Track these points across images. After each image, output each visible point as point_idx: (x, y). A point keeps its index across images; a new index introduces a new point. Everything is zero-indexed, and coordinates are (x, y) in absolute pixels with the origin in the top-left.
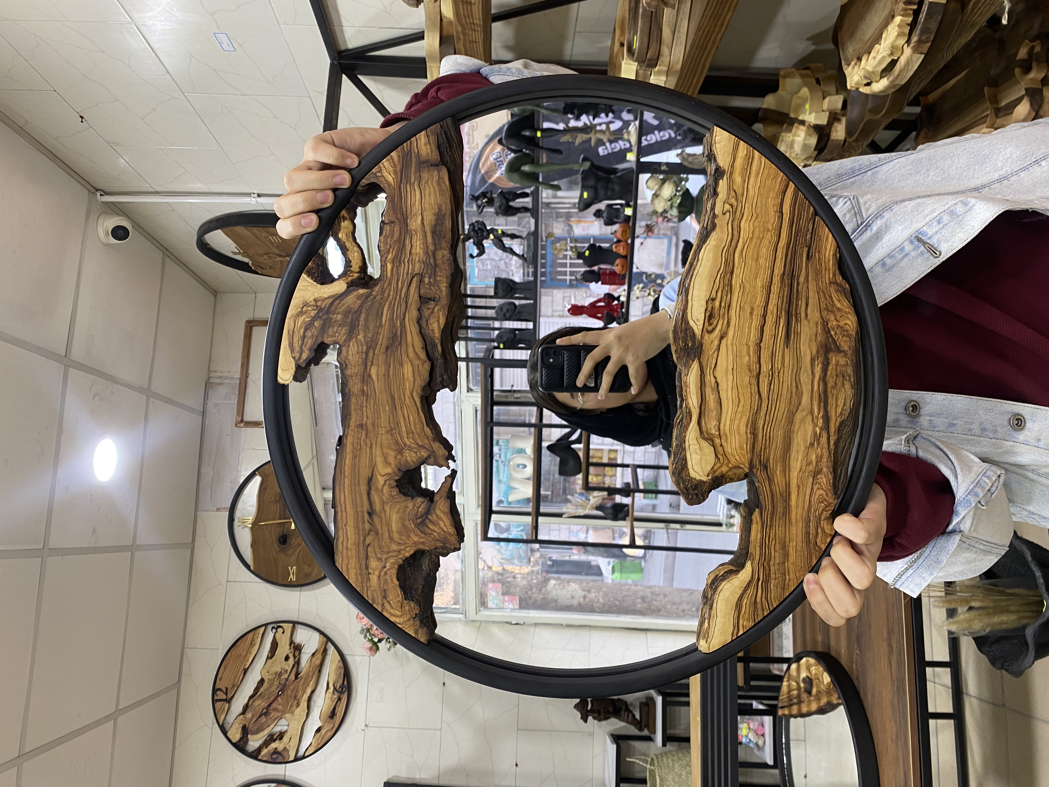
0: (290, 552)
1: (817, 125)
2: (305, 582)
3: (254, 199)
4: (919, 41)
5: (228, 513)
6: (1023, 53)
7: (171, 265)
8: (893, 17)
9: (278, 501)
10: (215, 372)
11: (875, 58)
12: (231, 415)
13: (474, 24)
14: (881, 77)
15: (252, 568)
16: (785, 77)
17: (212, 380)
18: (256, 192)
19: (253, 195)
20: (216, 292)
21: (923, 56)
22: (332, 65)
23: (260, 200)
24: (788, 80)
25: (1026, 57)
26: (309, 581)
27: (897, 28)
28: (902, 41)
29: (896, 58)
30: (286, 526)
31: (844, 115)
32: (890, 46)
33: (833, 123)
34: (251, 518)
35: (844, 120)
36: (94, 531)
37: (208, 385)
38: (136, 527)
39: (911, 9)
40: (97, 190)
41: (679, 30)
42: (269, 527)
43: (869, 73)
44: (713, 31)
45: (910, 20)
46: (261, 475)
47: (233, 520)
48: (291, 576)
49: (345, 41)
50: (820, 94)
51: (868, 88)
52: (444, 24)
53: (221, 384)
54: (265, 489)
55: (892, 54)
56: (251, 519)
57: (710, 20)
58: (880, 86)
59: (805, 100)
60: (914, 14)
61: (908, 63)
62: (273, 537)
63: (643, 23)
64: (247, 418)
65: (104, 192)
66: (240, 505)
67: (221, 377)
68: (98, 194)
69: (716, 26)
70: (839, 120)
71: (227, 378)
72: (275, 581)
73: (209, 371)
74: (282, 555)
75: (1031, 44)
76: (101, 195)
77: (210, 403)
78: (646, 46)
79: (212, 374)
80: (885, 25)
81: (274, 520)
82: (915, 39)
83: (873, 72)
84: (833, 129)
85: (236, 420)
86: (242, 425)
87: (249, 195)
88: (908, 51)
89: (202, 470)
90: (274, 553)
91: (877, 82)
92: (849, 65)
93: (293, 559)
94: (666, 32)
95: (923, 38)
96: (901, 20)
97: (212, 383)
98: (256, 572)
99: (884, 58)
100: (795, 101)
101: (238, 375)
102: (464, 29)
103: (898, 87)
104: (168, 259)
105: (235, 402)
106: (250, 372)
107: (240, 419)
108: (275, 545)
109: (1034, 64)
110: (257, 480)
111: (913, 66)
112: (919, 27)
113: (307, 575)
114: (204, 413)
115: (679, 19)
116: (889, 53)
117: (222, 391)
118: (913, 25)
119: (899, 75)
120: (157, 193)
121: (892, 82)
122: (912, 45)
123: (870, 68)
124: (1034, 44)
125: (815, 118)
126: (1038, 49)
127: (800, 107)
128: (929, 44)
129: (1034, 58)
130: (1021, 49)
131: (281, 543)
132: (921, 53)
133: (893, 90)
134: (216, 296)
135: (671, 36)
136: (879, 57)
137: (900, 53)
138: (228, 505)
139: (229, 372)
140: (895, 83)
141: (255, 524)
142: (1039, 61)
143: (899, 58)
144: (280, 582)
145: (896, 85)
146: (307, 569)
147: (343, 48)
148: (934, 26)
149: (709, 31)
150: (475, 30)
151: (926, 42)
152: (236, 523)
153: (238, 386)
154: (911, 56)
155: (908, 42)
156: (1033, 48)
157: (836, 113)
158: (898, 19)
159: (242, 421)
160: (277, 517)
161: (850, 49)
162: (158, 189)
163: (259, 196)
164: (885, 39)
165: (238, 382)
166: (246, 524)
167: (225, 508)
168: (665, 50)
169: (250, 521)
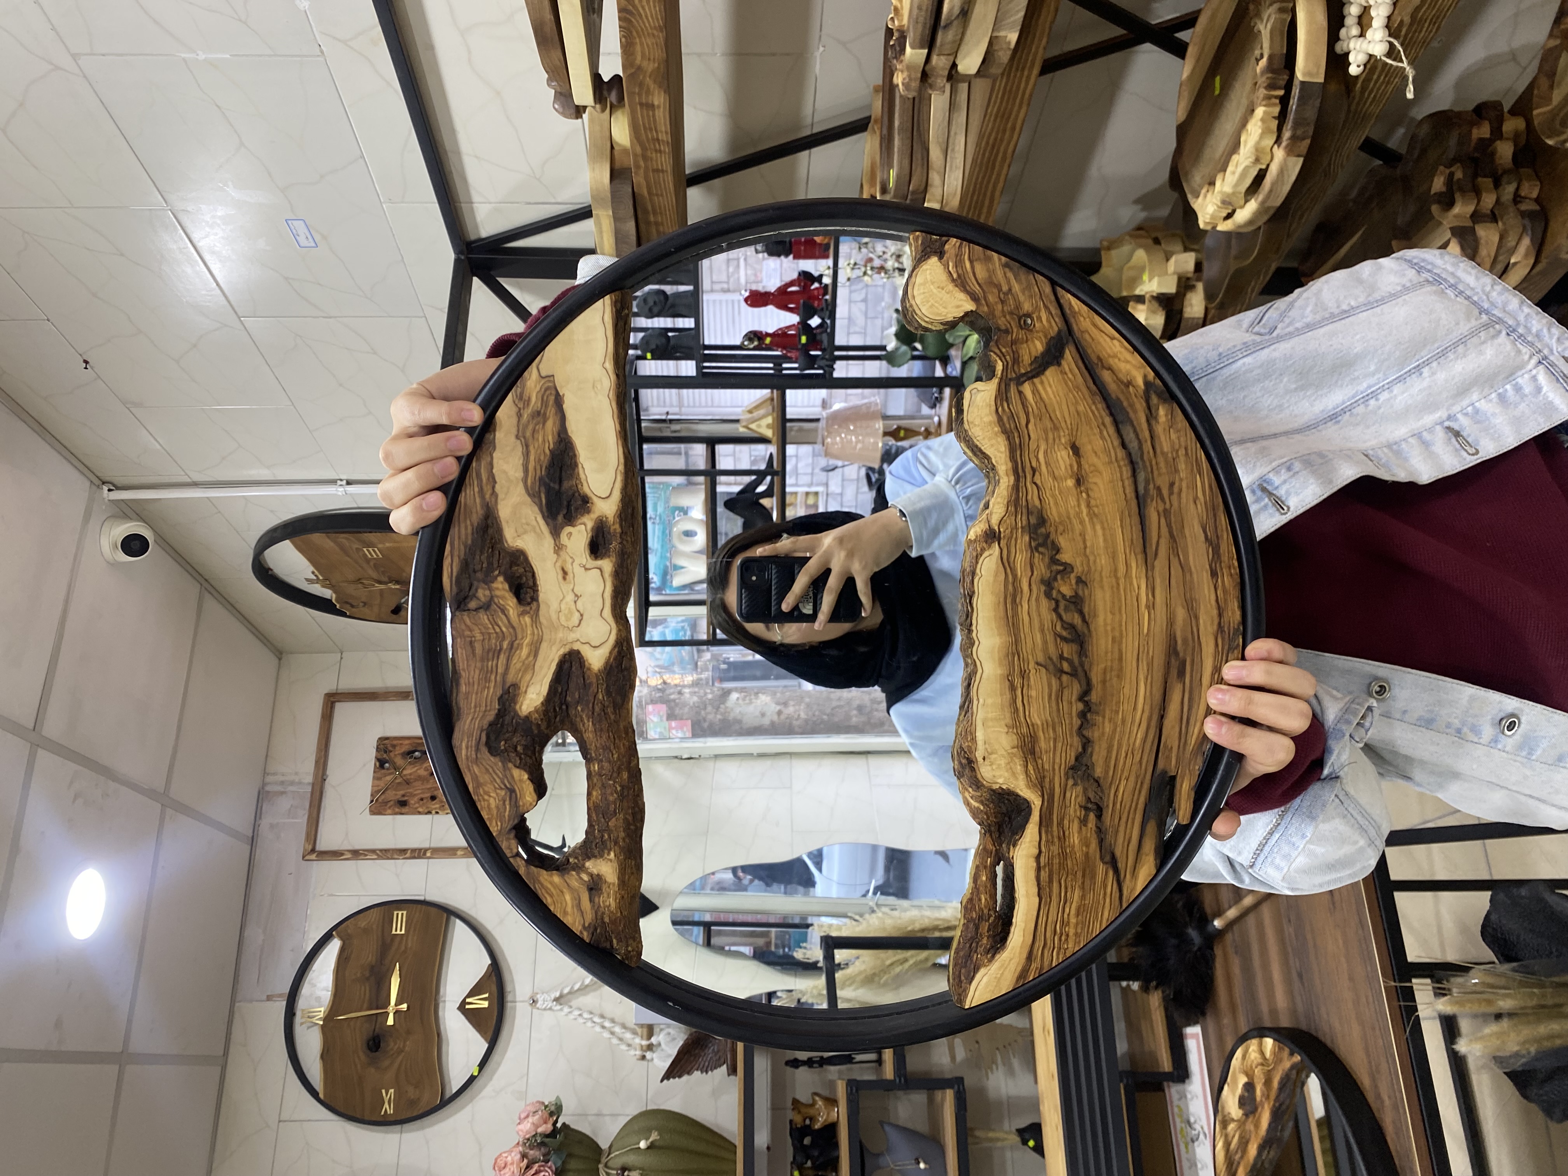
0: (386, 1063)
1: (1163, 294)
2: (409, 1115)
3: (341, 489)
4: (1293, 138)
5: (285, 1003)
6: (1438, 184)
7: (212, 605)
8: (1253, 111)
9: (368, 979)
10: (274, 774)
11: (1233, 173)
12: (295, 842)
13: (658, 139)
14: (1246, 201)
15: (321, 1096)
16: (1109, 248)
17: (268, 788)
18: (344, 477)
19: (339, 482)
20: (281, 653)
21: (1301, 160)
22: (457, 262)
23: (351, 489)
24: (1114, 253)
25: (1444, 189)
26: (415, 1114)
27: (1260, 123)
28: (1270, 141)
29: (1264, 167)
30: (379, 1019)
31: (1199, 279)
32: (1253, 150)
33: (1185, 295)
34: (322, 1009)
35: (1200, 286)
36: (58, 1024)
37: (262, 796)
38: (130, 1021)
39: (1276, 97)
40: (104, 483)
41: (953, 150)
42: (352, 1023)
43: (1228, 195)
44: (1002, 140)
45: (1276, 110)
46: (341, 938)
47: (294, 1014)
48: (386, 1105)
49: (476, 227)
50: (1162, 256)
51: (1229, 221)
52: (616, 153)
53: (283, 793)
54: (347, 959)
55: (1257, 160)
56: (321, 1011)
57: (995, 120)
58: (1245, 213)
59: (1142, 270)
60: (1281, 102)
61: (1282, 172)
62: (357, 1040)
63: (902, 140)
64: (322, 846)
65: (114, 485)
66: (306, 990)
67: (282, 783)
68: (105, 488)
69: (1004, 131)
70: (1192, 288)
71: (292, 783)
72: (358, 1116)
73: (265, 773)
74: (373, 1070)
75: (1448, 171)
76: (109, 490)
77: (265, 822)
78: (907, 171)
79: (269, 779)
80: (1244, 124)
81: (360, 1011)
82: (1287, 134)
83: (1234, 194)
84: (1186, 303)
85: (305, 850)
86: (313, 857)
87: (333, 482)
88: (1279, 154)
89: (246, 933)
90: (359, 1066)
91: (1242, 207)
92: (1198, 197)
93: (390, 1075)
94: (935, 153)
95: (1299, 132)
96: (1265, 112)
97: (268, 792)
98: (327, 1101)
99: (1246, 169)
100: (1127, 274)
101: (309, 779)
102: (644, 149)
103: (1272, 212)
104: (207, 595)
105: (302, 820)
106: (328, 772)
107: (310, 847)
108: (361, 1054)
109: (1457, 196)
110: (335, 945)
111: (1289, 176)
112: (1291, 117)
113: (413, 1103)
114: (253, 841)
115: (952, 133)
116: (1252, 159)
117: (284, 804)
118: (1282, 117)
119: (1271, 191)
120: (195, 484)
121: (1263, 203)
122: (1284, 144)
123: (1228, 189)
124: (1452, 169)
125: (1159, 284)
126: (1459, 175)
127: (1136, 280)
128: (1307, 142)
129: (1455, 188)
130: (1436, 180)
131: (370, 1049)
132: (1299, 156)
133: (1266, 218)
134: (280, 659)
135: (942, 157)
136: (1240, 169)
137: (1269, 158)
138: (286, 989)
139: (296, 774)
140: (1267, 205)
141: (329, 1018)
142: (1462, 190)
143: (1268, 166)
144: (366, 1118)
145: (1269, 208)
146: (412, 1093)
147: (473, 237)
148: (1311, 114)
149: (996, 139)
150: (660, 151)
151: (1304, 139)
152: (298, 1019)
153: (309, 795)
154: (1285, 160)
155: (1278, 141)
156: (1452, 175)
157: (1188, 279)
158: (1260, 111)
159: (313, 850)
160: (365, 1006)
161: (1197, 177)
162: (197, 478)
163: (349, 483)
164: (1246, 142)
165: (309, 789)
166: (314, 1020)
167: (280, 995)
168: (935, 178)
169: (322, 1015)
